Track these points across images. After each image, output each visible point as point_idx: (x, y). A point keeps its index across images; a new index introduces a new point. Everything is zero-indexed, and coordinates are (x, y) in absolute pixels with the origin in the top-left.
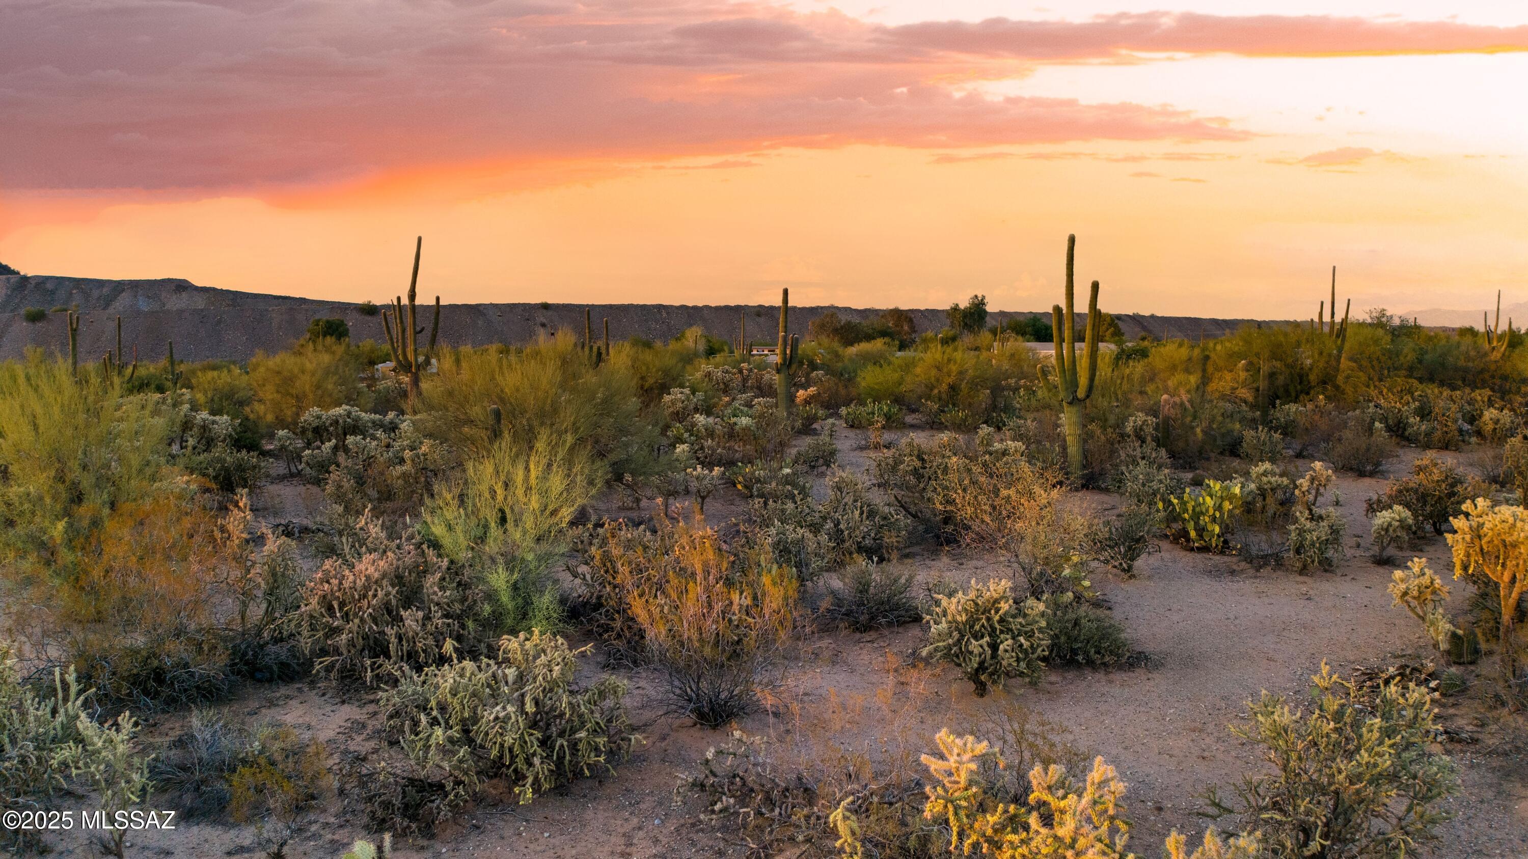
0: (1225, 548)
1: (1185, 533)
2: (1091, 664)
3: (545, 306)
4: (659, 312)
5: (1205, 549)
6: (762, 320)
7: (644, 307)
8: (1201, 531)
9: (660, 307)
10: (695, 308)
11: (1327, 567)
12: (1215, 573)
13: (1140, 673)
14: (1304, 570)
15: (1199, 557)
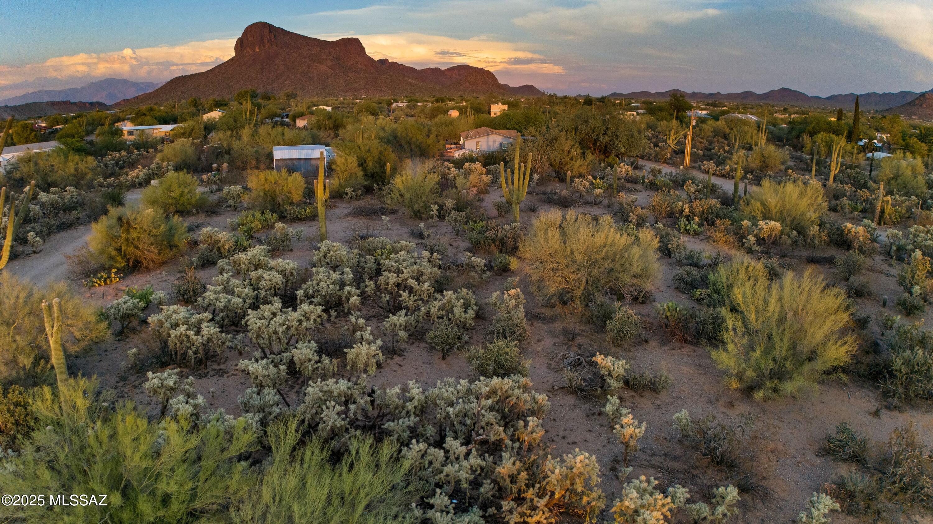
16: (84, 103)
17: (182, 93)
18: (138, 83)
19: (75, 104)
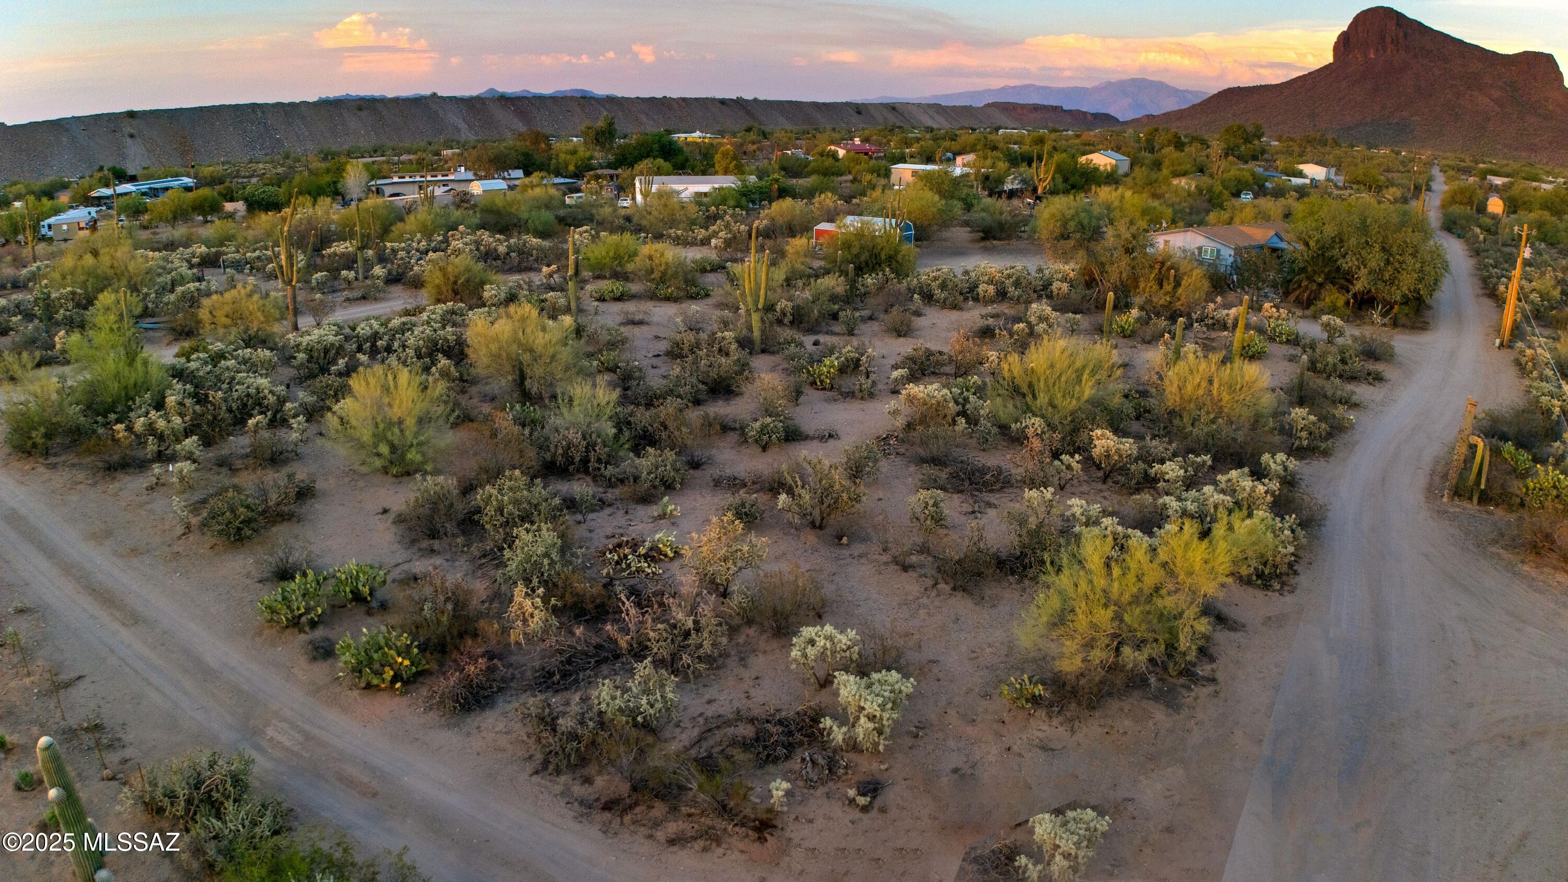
0: (832, 388)
1: (815, 383)
2: (794, 440)
3: (131, 114)
4: (254, 111)
5: (824, 389)
6: (364, 114)
7: (236, 107)
8: (822, 382)
9: (254, 107)
10: (292, 105)
11: (871, 395)
12: (828, 400)
13: (808, 441)
14: (862, 398)
15: (821, 392)
16: (1085, 113)
17: (1234, 115)
18: (1184, 91)
19: (1070, 112)
